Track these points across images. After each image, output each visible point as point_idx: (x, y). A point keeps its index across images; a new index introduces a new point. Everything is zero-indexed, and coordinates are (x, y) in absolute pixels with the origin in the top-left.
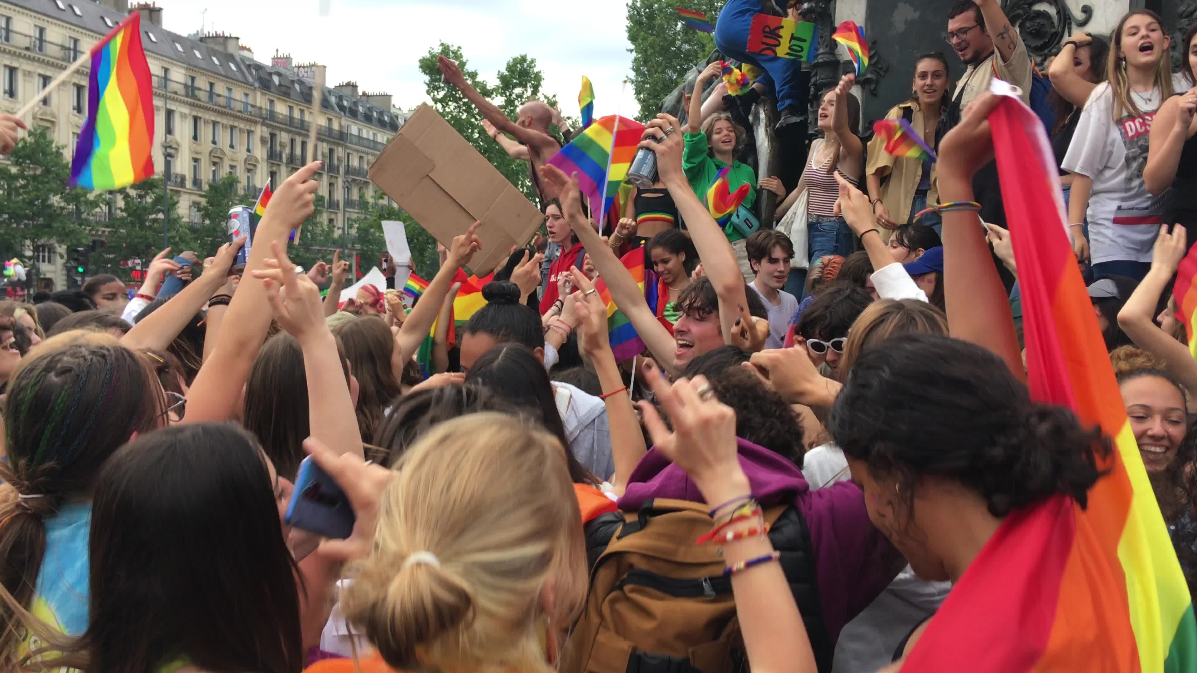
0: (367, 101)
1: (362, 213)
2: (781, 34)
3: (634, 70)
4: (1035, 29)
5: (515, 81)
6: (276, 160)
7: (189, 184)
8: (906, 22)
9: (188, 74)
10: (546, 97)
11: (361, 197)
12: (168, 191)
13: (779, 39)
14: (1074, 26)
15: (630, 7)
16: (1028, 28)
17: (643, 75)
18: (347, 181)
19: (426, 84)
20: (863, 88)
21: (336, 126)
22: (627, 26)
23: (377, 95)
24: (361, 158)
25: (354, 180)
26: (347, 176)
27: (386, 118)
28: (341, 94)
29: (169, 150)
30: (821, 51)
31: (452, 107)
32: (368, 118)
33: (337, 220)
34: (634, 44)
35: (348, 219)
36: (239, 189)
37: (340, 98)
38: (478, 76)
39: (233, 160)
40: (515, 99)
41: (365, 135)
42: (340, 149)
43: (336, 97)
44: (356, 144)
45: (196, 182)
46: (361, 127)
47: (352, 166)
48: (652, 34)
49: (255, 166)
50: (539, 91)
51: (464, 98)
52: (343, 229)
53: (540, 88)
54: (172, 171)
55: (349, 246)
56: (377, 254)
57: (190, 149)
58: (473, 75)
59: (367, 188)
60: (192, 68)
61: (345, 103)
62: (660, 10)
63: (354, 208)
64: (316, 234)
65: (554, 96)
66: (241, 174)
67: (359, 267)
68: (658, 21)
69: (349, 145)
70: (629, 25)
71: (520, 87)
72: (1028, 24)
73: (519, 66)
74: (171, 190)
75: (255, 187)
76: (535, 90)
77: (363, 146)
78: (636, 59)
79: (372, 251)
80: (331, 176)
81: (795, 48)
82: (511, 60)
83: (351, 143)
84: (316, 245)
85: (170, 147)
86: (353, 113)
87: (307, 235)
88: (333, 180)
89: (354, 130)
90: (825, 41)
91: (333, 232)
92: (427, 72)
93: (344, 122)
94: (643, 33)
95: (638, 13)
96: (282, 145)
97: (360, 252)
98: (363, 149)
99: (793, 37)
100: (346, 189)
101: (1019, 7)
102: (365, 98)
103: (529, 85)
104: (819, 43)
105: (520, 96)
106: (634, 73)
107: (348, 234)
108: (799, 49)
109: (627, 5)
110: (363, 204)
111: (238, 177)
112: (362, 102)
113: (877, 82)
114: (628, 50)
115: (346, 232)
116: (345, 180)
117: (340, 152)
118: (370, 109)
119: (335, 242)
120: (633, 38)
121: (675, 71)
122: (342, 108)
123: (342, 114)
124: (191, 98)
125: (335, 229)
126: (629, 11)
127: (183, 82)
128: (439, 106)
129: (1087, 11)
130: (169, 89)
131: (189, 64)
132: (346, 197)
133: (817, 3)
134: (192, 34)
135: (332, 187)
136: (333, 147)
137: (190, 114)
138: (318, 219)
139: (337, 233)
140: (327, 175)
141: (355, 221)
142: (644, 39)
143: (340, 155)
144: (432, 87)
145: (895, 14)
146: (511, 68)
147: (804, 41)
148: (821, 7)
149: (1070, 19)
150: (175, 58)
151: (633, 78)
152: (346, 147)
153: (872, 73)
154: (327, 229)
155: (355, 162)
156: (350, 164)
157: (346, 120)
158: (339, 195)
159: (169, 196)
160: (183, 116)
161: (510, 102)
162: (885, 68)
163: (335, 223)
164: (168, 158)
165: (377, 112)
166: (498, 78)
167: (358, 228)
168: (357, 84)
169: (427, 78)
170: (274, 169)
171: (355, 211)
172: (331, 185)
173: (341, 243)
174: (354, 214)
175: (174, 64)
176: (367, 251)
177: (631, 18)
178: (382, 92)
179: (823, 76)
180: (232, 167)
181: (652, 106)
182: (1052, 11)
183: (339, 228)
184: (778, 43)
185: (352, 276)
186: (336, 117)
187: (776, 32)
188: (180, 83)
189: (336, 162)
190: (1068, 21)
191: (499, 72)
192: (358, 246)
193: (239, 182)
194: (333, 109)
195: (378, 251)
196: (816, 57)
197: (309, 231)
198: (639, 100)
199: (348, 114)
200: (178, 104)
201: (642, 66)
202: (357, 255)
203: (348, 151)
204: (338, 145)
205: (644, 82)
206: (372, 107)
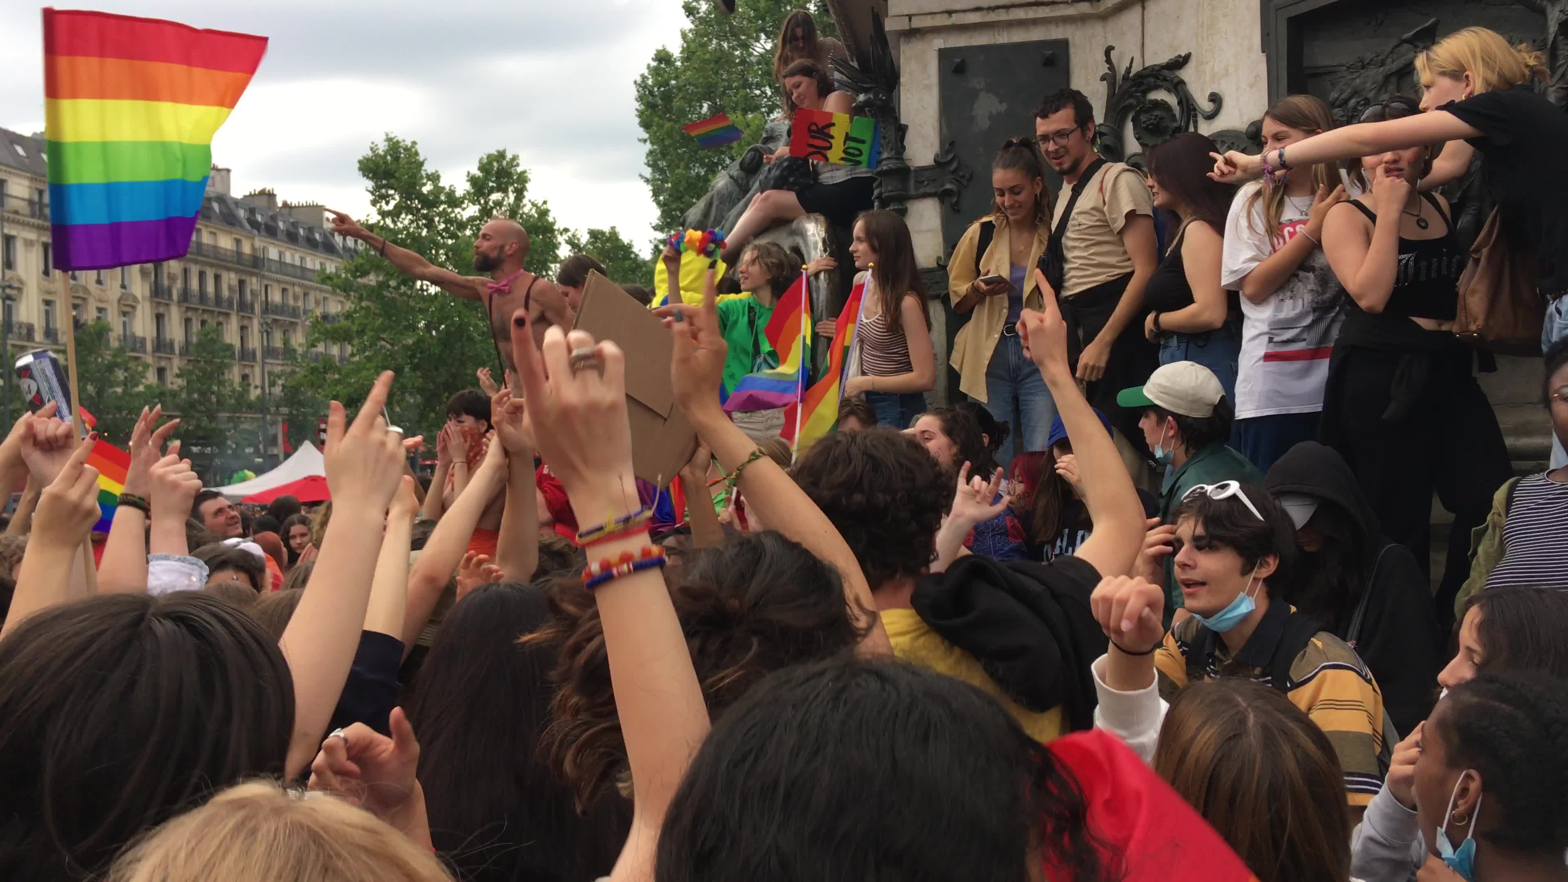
0: (290, 215)
1: (287, 365)
2: (832, 133)
3: (649, 165)
4: (1152, 124)
5: (491, 184)
6: (163, 298)
7: (38, 336)
8: (991, 117)
9: (34, 186)
10: (534, 205)
11: (286, 342)
12: (9, 348)
13: (831, 140)
14: (1200, 119)
15: (640, 85)
16: (1144, 122)
17: (661, 171)
18: (267, 324)
19: (369, 191)
20: (942, 202)
21: (247, 249)
22: (637, 110)
23: (303, 206)
24: (284, 290)
25: (275, 321)
26: (265, 316)
27: (317, 236)
28: (252, 206)
29: (8, 291)
30: (885, 155)
31: (406, 222)
32: (292, 237)
33: (254, 375)
34: (648, 133)
35: (270, 373)
36: (111, 340)
37: (252, 211)
38: (441, 180)
39: (101, 301)
40: (492, 208)
41: (288, 259)
42: (254, 280)
43: (245, 210)
44: (276, 273)
45: (50, 333)
46: (283, 249)
47: (272, 302)
48: (669, 120)
49: (134, 307)
50: (524, 197)
51: (422, 208)
52: (263, 388)
53: (525, 193)
54: (14, 319)
55: (273, 410)
56: (310, 418)
57: (39, 288)
58: (435, 178)
59: (295, 331)
60: (39, 178)
61: (259, 218)
62: (679, 88)
63: (278, 359)
64: (223, 396)
65: (545, 203)
66: (114, 319)
67: (287, 438)
68: (676, 103)
69: (266, 273)
70: (639, 108)
71: (498, 191)
72: (1143, 118)
73: (495, 164)
74: (13, 346)
75: (134, 336)
76: (520, 194)
77: (287, 275)
78: (651, 153)
79: (305, 415)
80: (243, 317)
81: (852, 151)
82: (485, 157)
83: (270, 270)
84: (224, 411)
85: (10, 287)
86: (271, 231)
87: (210, 400)
88: (246, 322)
89: (273, 253)
90: (889, 143)
91: (248, 392)
92: (370, 175)
93: (259, 243)
94: (656, 119)
95: (651, 93)
96: (172, 278)
97: (286, 417)
98: (287, 278)
99: (848, 138)
100: (265, 334)
101: (1131, 96)
102: (286, 211)
103: (511, 189)
104: (882, 146)
105: (498, 204)
106: (649, 170)
107: (270, 394)
108: (856, 152)
109: (635, 82)
110: (288, 352)
111: (109, 324)
112: (282, 215)
113: (959, 195)
114: (640, 140)
115: (267, 392)
116: (262, 321)
117: (253, 283)
118: (295, 225)
119: (250, 407)
120: (646, 124)
121: (702, 165)
122: (254, 224)
123: (255, 232)
124: (39, 218)
125: (252, 388)
126: (638, 91)
127: (27, 196)
128: (389, 221)
129: (1216, 99)
130: (7, 207)
131: (35, 173)
132: (265, 344)
133: (876, 95)
134: (38, 132)
135: (245, 331)
136: (243, 278)
137: (38, 241)
138: (226, 376)
139: (254, 394)
140: (237, 315)
141: (279, 377)
142: (660, 126)
143: (255, 287)
144: (379, 197)
145: (976, 106)
146: (485, 167)
147: (863, 142)
148: (881, 100)
149: (1195, 110)
150: (15, 165)
151: (649, 176)
152: (263, 277)
153: (951, 182)
154: (239, 389)
155: (276, 297)
156: (269, 299)
157: (260, 240)
158: (255, 342)
159: (9, 355)
160: (29, 244)
161: (486, 212)
162: (968, 176)
163: (251, 381)
164: (8, 302)
165: (304, 229)
166: (468, 181)
167: (283, 386)
168: (275, 192)
169: (370, 184)
170: (161, 310)
171: (280, 362)
172: (243, 328)
173: (261, 407)
174: (277, 366)
175: (13, 174)
176: (298, 415)
177: (640, 99)
178: (310, 202)
179: (890, 188)
180: (100, 310)
181: (675, 210)
182: (1172, 100)
183: (256, 387)
184: (829, 145)
185: (279, 450)
186: (247, 237)
187: (825, 131)
188: (23, 199)
189: (248, 297)
190: (1193, 113)
191: (469, 173)
192: (284, 410)
193: (110, 330)
194: (241, 226)
195: (313, 415)
196: (879, 162)
197: (213, 393)
198: (658, 203)
199: (263, 233)
200: (20, 227)
201: (659, 160)
202: (284, 422)
203: (266, 282)
204: (252, 274)
205: (664, 181)
206: (297, 222)
